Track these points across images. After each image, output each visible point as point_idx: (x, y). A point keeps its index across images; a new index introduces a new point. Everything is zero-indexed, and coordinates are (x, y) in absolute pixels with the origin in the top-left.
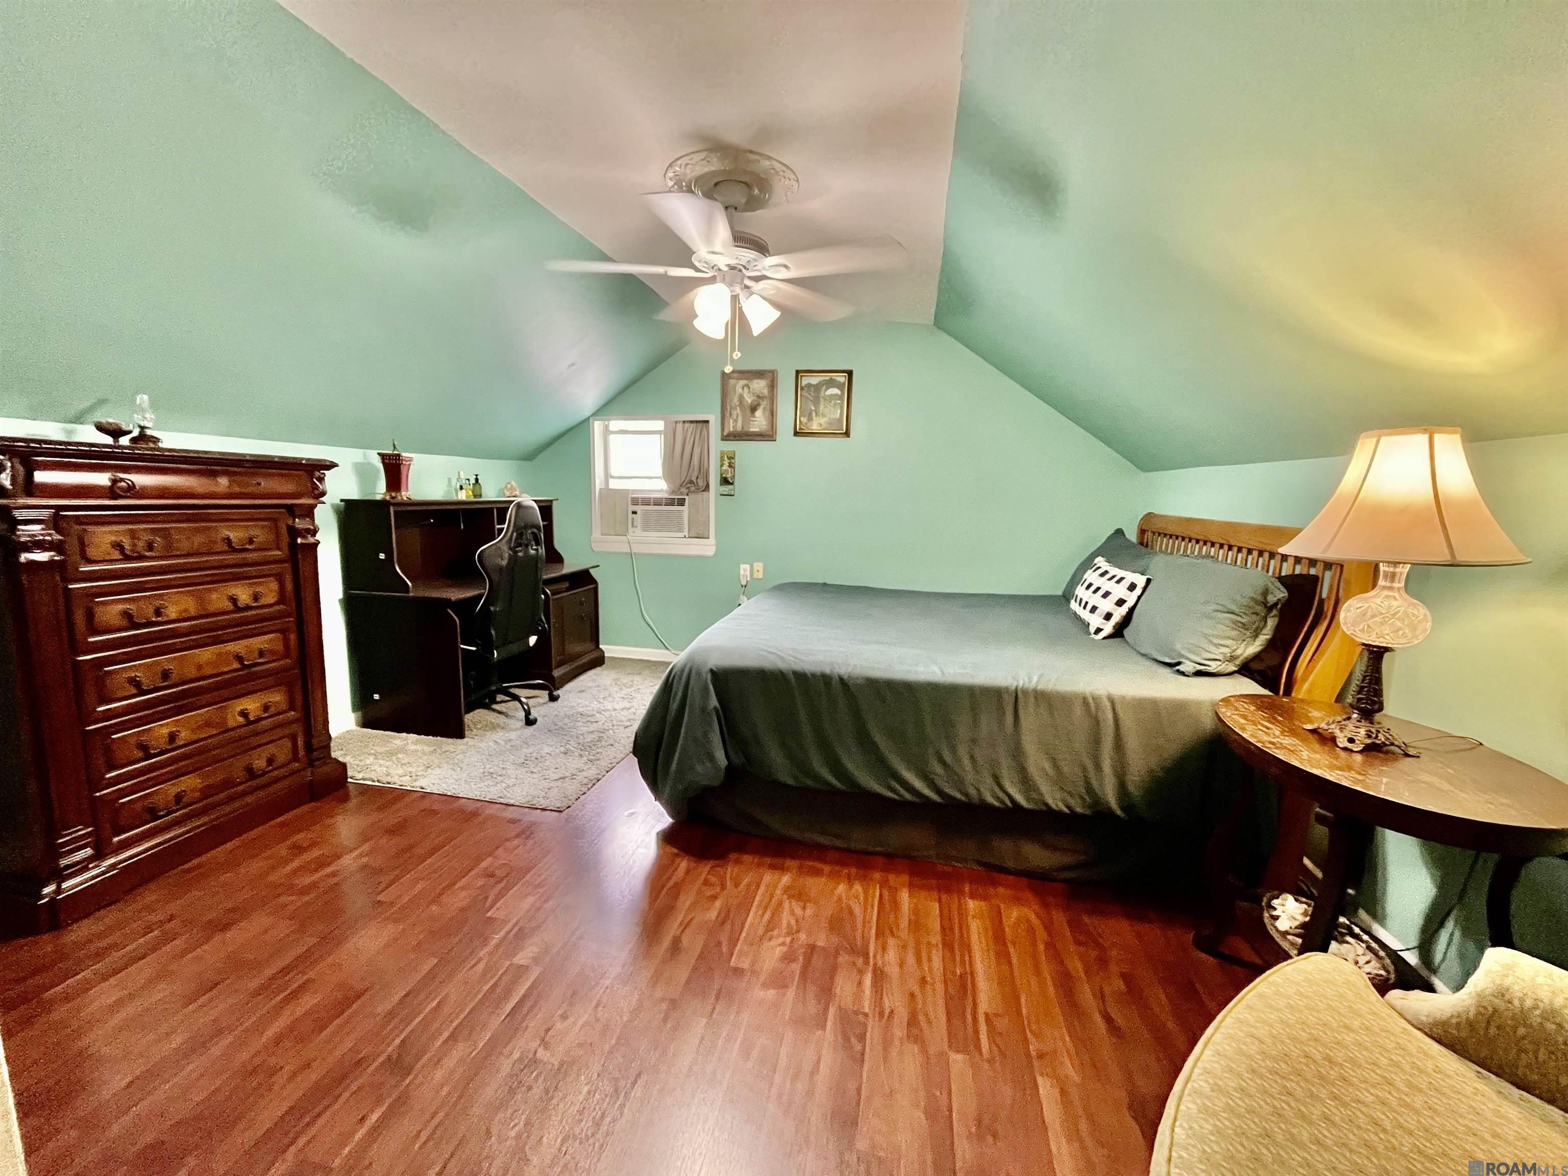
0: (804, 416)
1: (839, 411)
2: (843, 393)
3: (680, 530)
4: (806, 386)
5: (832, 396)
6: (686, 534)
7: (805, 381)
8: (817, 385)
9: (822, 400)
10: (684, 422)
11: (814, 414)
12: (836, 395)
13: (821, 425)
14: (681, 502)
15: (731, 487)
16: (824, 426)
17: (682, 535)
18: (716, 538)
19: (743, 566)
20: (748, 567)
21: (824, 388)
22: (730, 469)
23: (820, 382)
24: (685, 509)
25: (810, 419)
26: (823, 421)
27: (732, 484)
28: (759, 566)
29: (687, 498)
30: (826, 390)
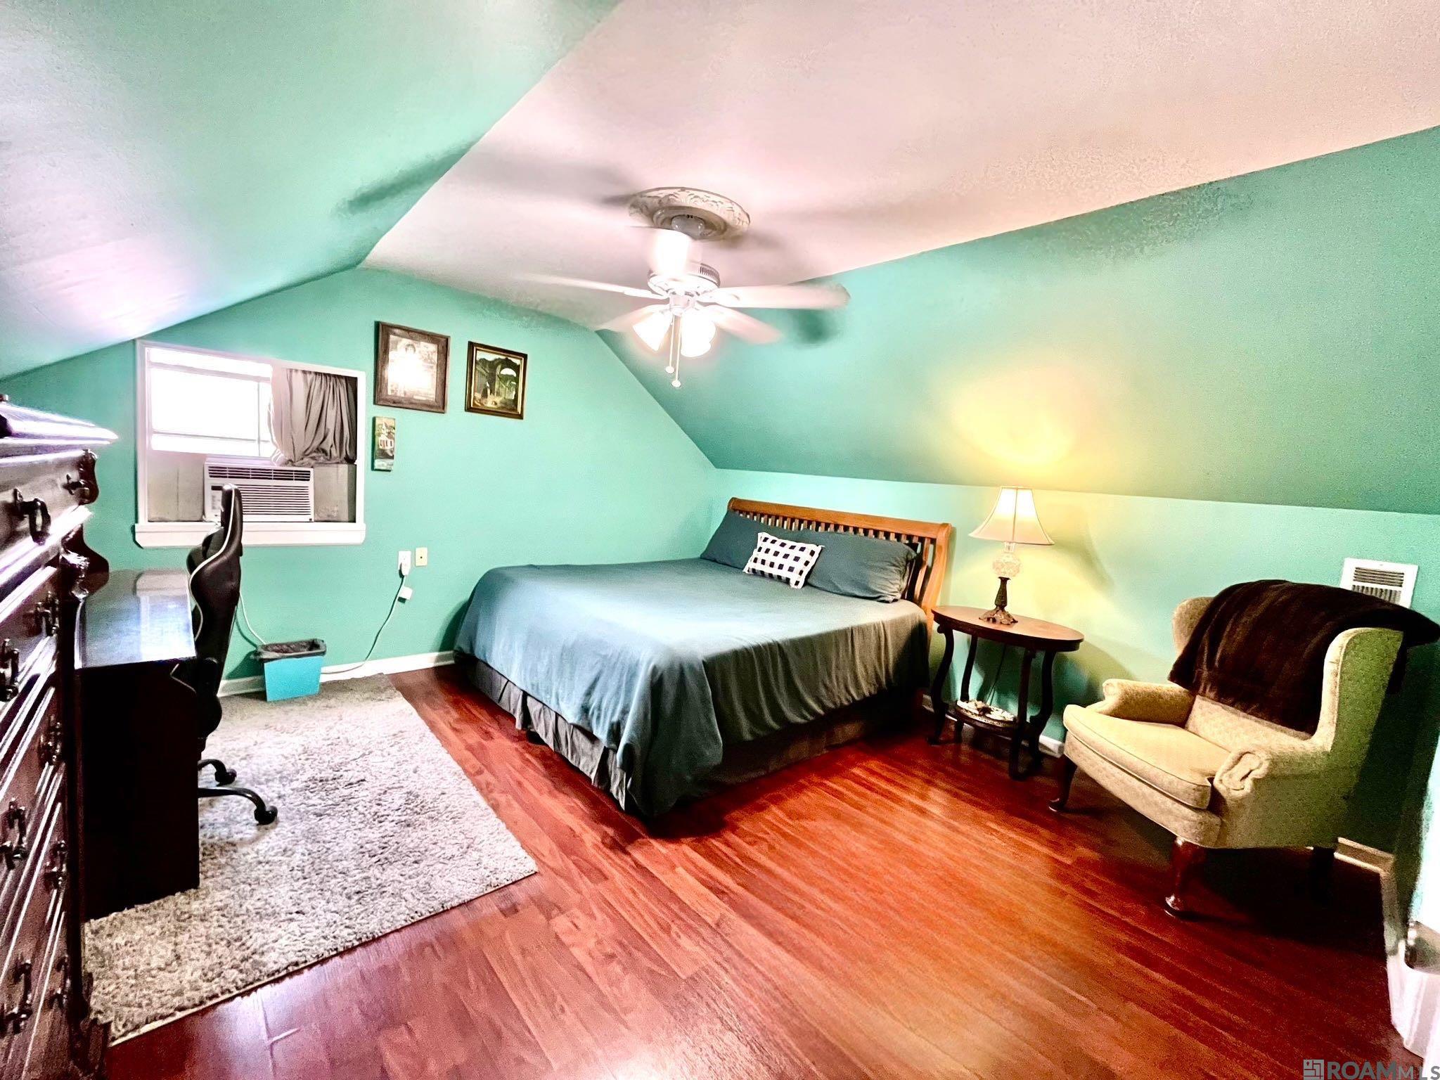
0: (479, 392)
1: (514, 393)
2: (518, 375)
3: (304, 512)
4: (481, 360)
5: (507, 378)
6: (312, 516)
7: (480, 355)
8: (493, 362)
9: (497, 379)
10: (304, 372)
11: (489, 391)
12: (512, 376)
13: (496, 404)
14: (304, 476)
15: (390, 461)
16: (499, 405)
17: (306, 518)
18: (365, 521)
19: (402, 554)
20: (409, 553)
21: (500, 366)
22: (389, 441)
23: (496, 360)
24: (310, 484)
25: (485, 395)
26: (498, 400)
27: (392, 458)
28: (422, 552)
29: (311, 470)
30: (502, 368)
